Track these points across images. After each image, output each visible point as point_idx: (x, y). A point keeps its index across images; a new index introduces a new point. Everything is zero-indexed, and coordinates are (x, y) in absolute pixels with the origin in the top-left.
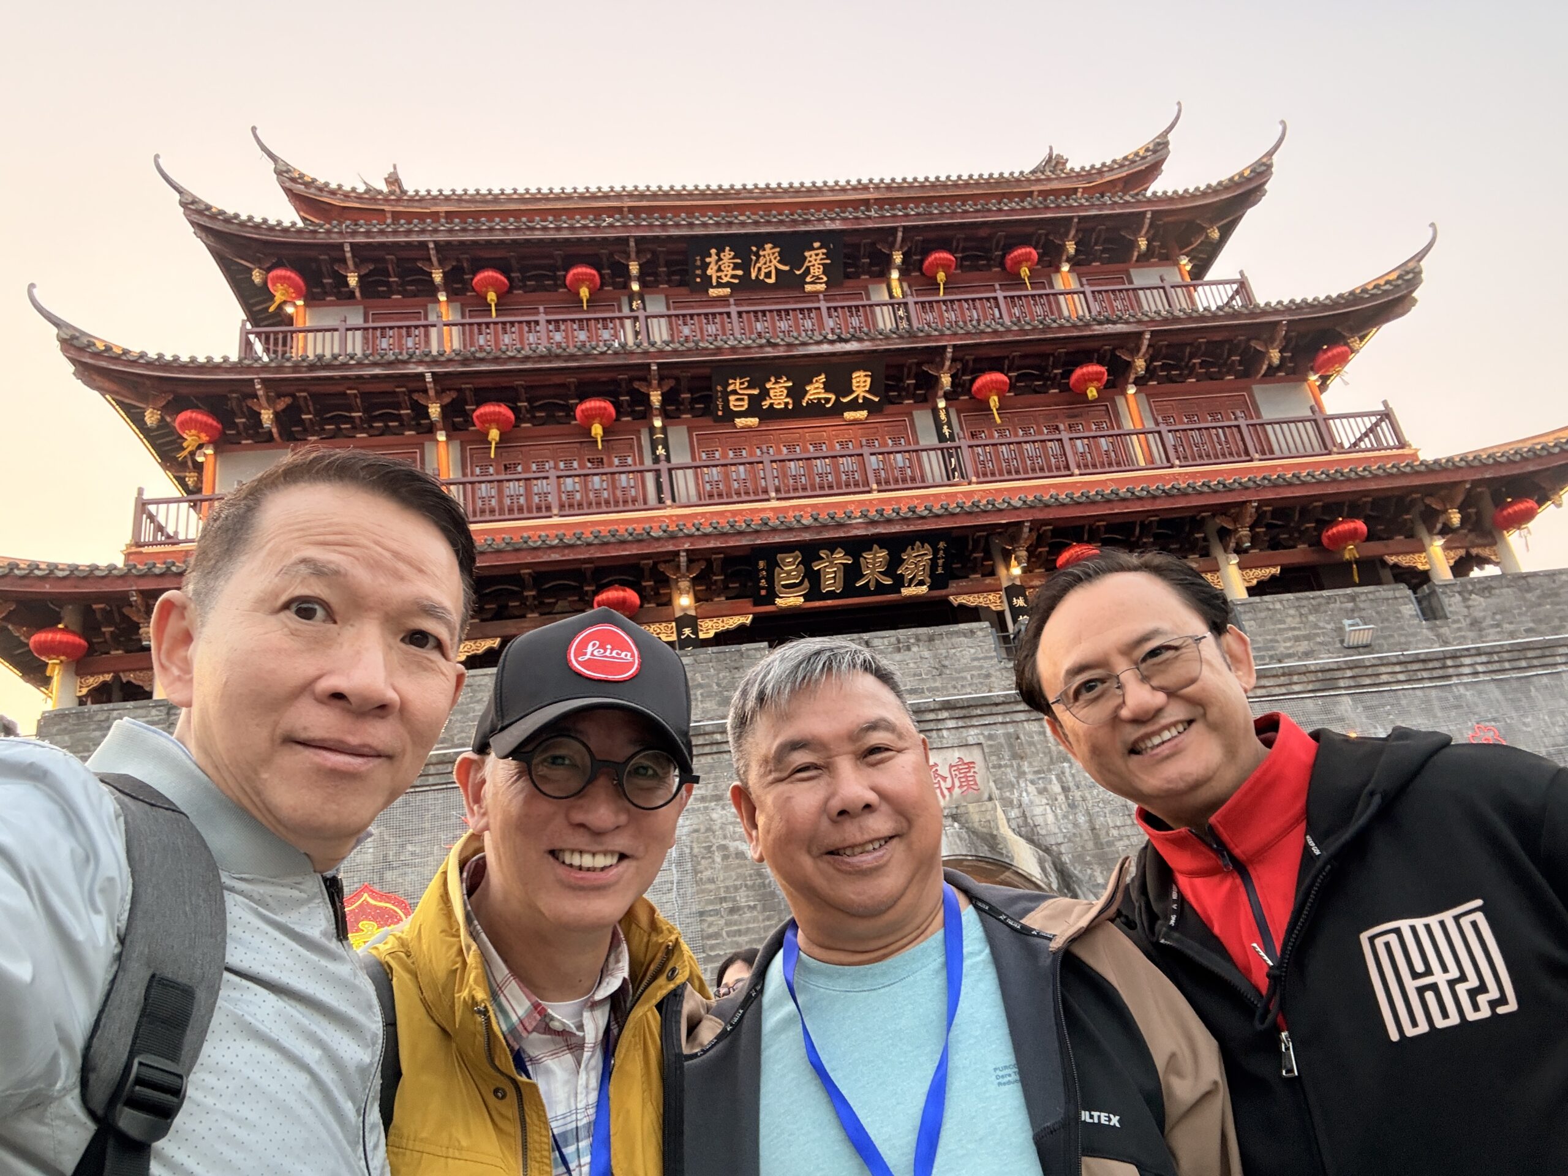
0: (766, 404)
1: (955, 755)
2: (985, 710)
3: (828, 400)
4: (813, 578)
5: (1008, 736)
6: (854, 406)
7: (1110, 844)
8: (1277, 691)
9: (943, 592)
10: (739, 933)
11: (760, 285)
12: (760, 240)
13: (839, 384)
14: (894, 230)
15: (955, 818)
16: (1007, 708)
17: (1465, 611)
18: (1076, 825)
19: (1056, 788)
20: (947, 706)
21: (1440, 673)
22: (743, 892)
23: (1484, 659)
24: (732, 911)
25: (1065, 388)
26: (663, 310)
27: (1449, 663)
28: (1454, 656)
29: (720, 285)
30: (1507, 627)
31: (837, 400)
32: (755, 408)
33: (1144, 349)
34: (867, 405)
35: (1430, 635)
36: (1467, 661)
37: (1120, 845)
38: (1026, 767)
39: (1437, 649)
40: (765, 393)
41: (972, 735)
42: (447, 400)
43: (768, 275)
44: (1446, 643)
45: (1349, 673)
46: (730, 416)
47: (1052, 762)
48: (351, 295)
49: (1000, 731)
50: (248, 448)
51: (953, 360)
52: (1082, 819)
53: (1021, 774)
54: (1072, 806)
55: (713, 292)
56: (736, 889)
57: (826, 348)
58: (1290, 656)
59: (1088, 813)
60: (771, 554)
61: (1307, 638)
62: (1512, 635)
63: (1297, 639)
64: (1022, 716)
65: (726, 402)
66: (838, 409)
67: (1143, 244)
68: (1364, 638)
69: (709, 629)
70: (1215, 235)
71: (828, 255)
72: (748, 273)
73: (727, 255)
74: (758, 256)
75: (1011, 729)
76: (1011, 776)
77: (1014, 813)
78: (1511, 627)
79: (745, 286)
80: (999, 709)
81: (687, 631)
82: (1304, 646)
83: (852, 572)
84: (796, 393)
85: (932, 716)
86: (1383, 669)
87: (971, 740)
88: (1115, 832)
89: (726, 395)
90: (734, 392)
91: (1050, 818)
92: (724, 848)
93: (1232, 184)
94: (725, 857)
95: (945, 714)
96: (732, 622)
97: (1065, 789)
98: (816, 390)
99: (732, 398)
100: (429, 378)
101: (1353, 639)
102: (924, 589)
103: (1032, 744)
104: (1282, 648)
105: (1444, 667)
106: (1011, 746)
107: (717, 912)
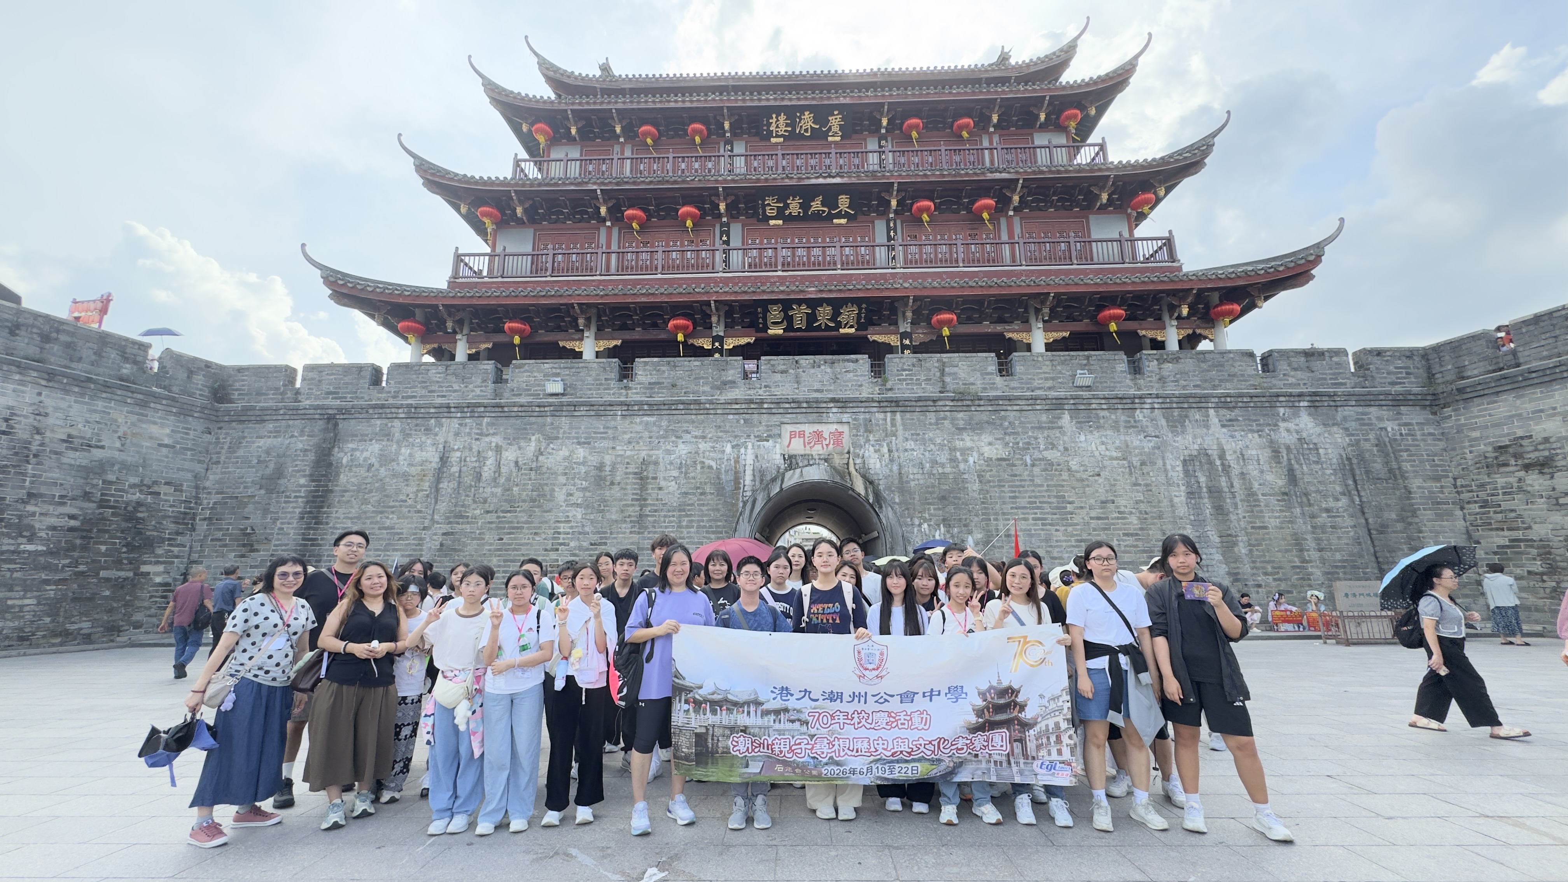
0: (787, 212)
1: (833, 428)
2: (854, 404)
3: (824, 211)
4: (789, 319)
5: (865, 419)
6: (839, 216)
7: (908, 482)
8: (1026, 408)
9: (864, 333)
10: (703, 505)
11: (801, 137)
12: (802, 109)
13: (830, 201)
14: (883, 104)
15: (826, 460)
16: (867, 404)
17: (1157, 371)
18: (891, 470)
19: (885, 450)
20: (833, 400)
21: (1130, 406)
22: (708, 486)
23: (1160, 400)
24: (701, 494)
25: (969, 211)
26: (743, 151)
27: (1137, 401)
28: (1141, 397)
29: (777, 136)
30: (1182, 383)
31: (829, 212)
32: (780, 215)
33: (1018, 189)
34: (847, 215)
35: (1130, 383)
36: (1149, 401)
37: (913, 484)
38: (871, 438)
39: (1132, 392)
40: (787, 206)
41: (846, 417)
42: (610, 205)
43: (806, 130)
44: (1139, 389)
45: (1072, 402)
46: (767, 219)
47: (886, 436)
48: (575, 139)
49: (862, 416)
50: (513, 227)
51: (898, 191)
52: (895, 468)
53: (868, 441)
54: (892, 460)
55: (773, 140)
56: (706, 483)
57: (821, 181)
58: (1039, 388)
59: (900, 465)
60: (765, 304)
61: (1053, 379)
62: (1184, 387)
63: (1046, 379)
64: (875, 409)
65: (764, 211)
66: (831, 217)
67: (1043, 117)
68: (1088, 382)
69: (730, 343)
70: (1093, 112)
71: (842, 119)
72: (794, 129)
73: (782, 117)
74: (801, 119)
75: (867, 416)
76: (862, 441)
77: (858, 461)
78: (1185, 383)
79: (792, 136)
80: (863, 404)
81: (717, 344)
82: (1050, 384)
83: (811, 318)
84: (805, 206)
85: (824, 405)
86: (1094, 401)
87: (844, 420)
88: (911, 477)
89: (764, 206)
90: (769, 205)
91: (878, 465)
92: (703, 463)
93: (1108, 77)
94: (702, 468)
95: (832, 405)
96: (743, 341)
97: (890, 451)
98: (816, 205)
99: (768, 208)
100: (599, 192)
101: (1079, 382)
102: (853, 330)
103: (878, 425)
104: (1036, 384)
105: (1133, 403)
106: (866, 425)
107: (694, 494)
